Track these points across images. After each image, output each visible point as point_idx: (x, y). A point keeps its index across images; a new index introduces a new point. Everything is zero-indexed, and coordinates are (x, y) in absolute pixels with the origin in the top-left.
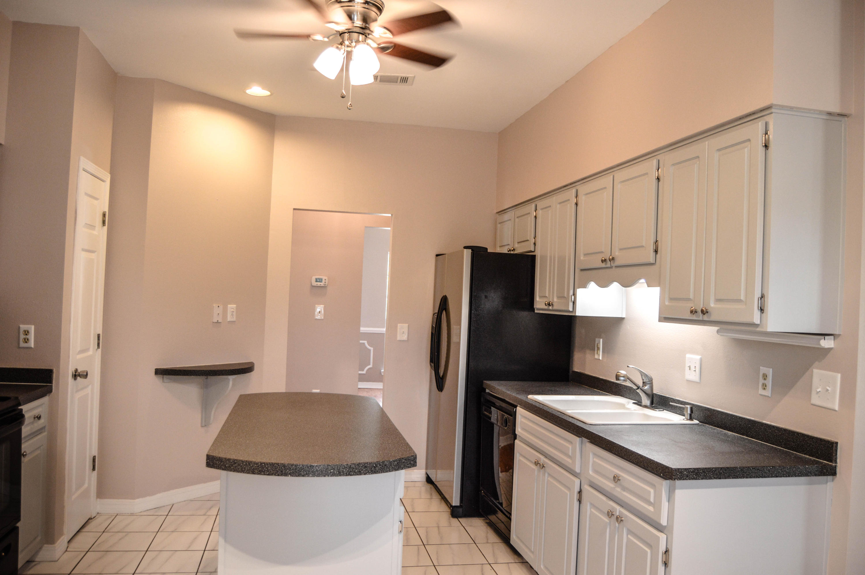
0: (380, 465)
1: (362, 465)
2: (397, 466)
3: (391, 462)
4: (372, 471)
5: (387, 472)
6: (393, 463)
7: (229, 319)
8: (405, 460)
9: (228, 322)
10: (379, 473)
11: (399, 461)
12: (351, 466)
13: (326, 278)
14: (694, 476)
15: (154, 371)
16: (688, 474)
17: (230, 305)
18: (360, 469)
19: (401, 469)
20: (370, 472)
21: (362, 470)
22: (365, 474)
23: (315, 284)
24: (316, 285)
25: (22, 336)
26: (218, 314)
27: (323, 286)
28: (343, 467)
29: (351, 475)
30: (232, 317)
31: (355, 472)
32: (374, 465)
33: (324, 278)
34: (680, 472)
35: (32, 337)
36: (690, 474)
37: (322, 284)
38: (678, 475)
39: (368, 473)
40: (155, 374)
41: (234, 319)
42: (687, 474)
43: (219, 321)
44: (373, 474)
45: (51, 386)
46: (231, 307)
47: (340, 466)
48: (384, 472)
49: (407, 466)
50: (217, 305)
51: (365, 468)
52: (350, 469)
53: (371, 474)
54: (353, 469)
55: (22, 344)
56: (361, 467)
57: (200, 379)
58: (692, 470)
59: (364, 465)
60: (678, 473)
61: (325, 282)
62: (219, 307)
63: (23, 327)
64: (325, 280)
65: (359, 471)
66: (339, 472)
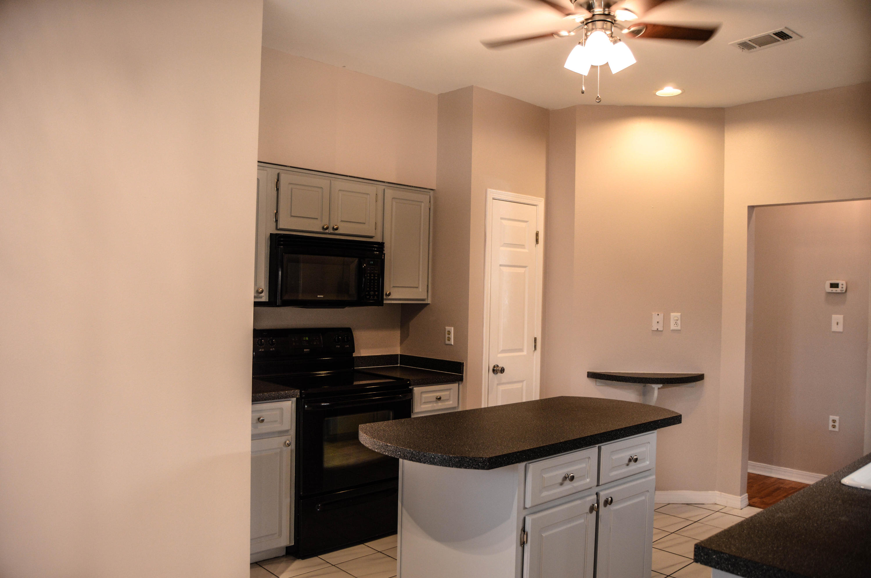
0: (438, 458)
1: (422, 454)
2: (458, 463)
3: (451, 457)
4: (430, 461)
5: (446, 466)
6: (454, 459)
7: (673, 327)
8: (470, 459)
9: (672, 330)
10: (438, 465)
11: (462, 459)
12: (413, 452)
13: (844, 283)
14: (730, 566)
15: (586, 374)
16: (719, 560)
17: (672, 313)
18: (420, 457)
19: (464, 468)
20: (429, 462)
21: (422, 458)
22: (424, 463)
23: (830, 290)
24: (831, 292)
25: (447, 336)
26: (658, 322)
27: (840, 292)
28: (407, 452)
29: (413, 461)
30: (676, 325)
31: (416, 459)
32: (433, 457)
33: (840, 282)
34: (705, 553)
35: (452, 336)
36: (722, 562)
37: (838, 290)
38: (701, 556)
39: (427, 463)
40: (587, 377)
41: (679, 328)
42: (716, 559)
43: (658, 330)
44: (431, 464)
45: (463, 376)
46: (675, 315)
47: (405, 450)
48: (443, 466)
49: (472, 466)
50: (657, 313)
51: (424, 457)
52: (412, 455)
53: (430, 464)
54: (415, 455)
55: (447, 342)
56: (421, 455)
57: (639, 386)
58: (727, 556)
59: (423, 454)
60: (702, 554)
61: (842, 288)
62: (658, 315)
63: (447, 328)
64: (842, 284)
65: (419, 459)
66: (404, 456)
